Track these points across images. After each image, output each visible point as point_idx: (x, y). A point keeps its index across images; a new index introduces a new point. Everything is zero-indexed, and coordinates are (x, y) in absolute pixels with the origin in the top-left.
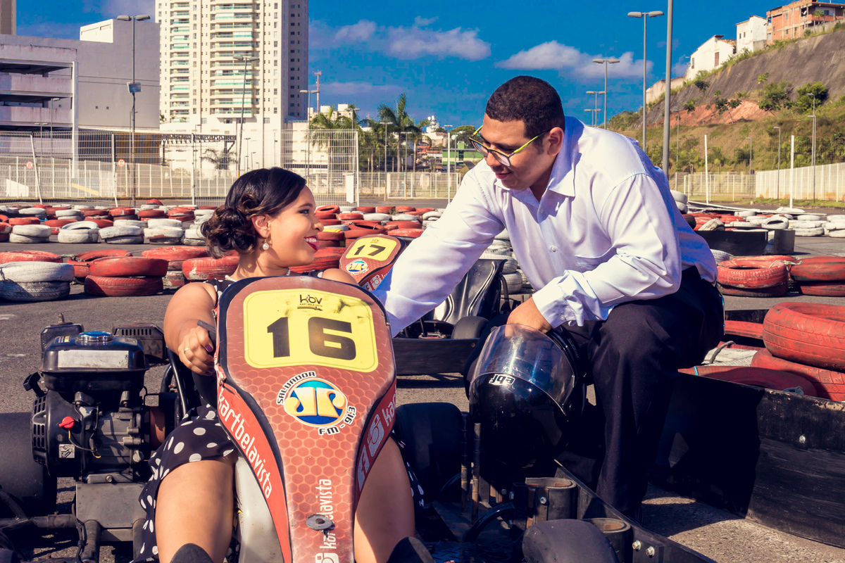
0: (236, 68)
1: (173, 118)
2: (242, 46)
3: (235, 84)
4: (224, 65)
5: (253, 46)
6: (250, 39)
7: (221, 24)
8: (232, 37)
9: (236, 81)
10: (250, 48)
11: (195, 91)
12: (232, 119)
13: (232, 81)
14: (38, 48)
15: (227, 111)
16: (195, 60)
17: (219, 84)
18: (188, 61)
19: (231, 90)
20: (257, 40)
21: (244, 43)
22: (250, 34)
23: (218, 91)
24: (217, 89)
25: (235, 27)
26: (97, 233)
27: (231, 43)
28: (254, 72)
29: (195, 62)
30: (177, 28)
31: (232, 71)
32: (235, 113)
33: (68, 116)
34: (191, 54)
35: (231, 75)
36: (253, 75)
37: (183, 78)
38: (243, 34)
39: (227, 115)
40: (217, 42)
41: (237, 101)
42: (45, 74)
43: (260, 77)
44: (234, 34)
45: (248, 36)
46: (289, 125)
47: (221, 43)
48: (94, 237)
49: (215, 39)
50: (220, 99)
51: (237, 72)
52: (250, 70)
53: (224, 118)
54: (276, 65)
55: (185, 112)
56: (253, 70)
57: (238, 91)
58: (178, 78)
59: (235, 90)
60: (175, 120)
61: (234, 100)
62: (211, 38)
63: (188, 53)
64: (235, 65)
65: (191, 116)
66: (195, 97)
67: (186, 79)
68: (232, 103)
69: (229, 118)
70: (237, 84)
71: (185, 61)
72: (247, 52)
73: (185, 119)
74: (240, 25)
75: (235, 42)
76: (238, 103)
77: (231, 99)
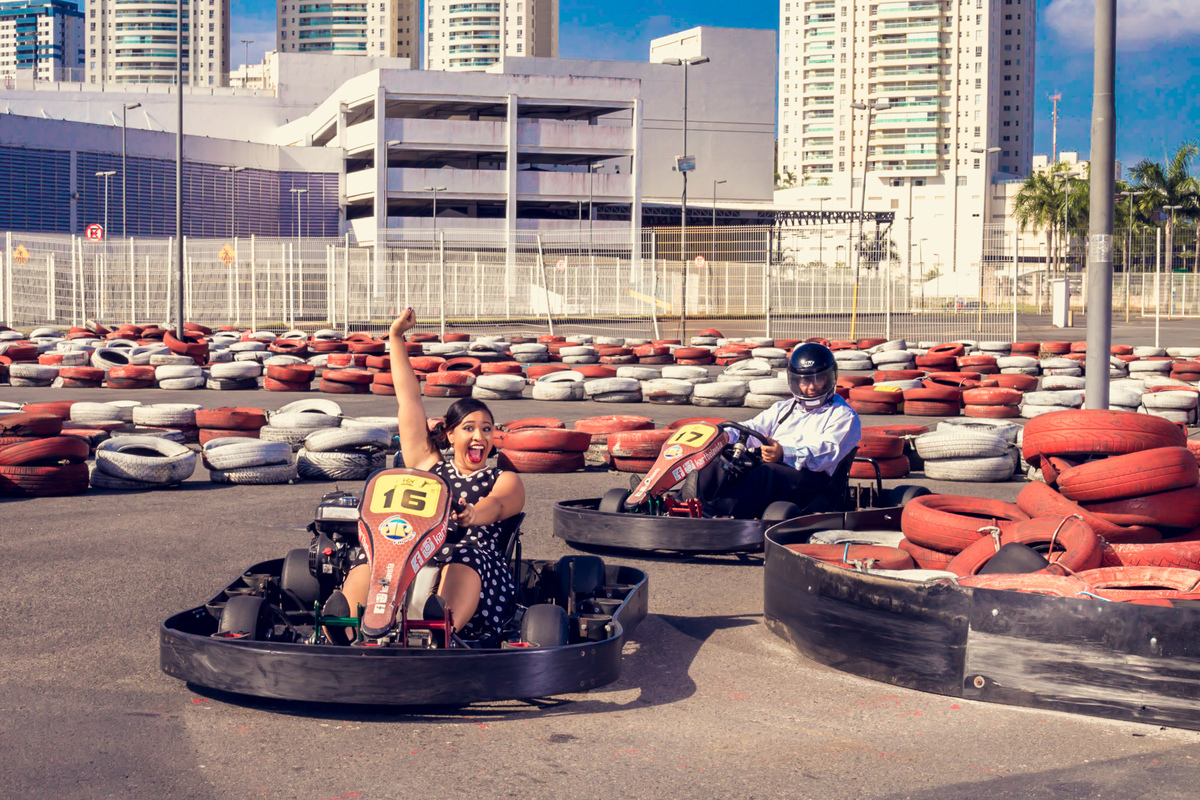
0: (910, 94)
1: (807, 179)
2: (923, 56)
3: (909, 120)
4: (892, 90)
5: (940, 57)
6: (936, 44)
7: (887, 21)
8: (905, 41)
9: (910, 116)
10: (935, 60)
11: (843, 133)
12: (903, 178)
13: (904, 116)
14: (580, 79)
15: (895, 167)
16: (843, 81)
17: (882, 121)
18: (832, 83)
19: (903, 130)
20: (948, 46)
21: (926, 52)
22: (936, 36)
23: (881, 134)
24: (879, 130)
25: (910, 25)
26: (582, 387)
27: (904, 51)
28: (942, 99)
29: (843, 86)
30: (815, 30)
31: (904, 98)
32: (908, 168)
33: (626, 186)
34: (837, 72)
35: (903, 105)
36: (940, 106)
37: (824, 111)
38: (924, 36)
39: (895, 173)
40: (881, 52)
41: (913, 148)
42: (593, 119)
43: (951, 108)
44: (909, 37)
45: (932, 39)
46: (999, 187)
47: (886, 52)
48: (578, 392)
49: (878, 47)
50: (885, 147)
51: (913, 100)
52: (935, 97)
53: (891, 178)
54: (978, 86)
55: (827, 168)
56: (940, 96)
57: (914, 132)
58: (816, 111)
59: (910, 130)
60: (808, 181)
61: (907, 148)
62: (870, 45)
63: (832, 70)
64: (909, 89)
65: (835, 176)
66: (842, 143)
67: (828, 113)
68: (903, 152)
69: (899, 178)
70: (913, 120)
71: (827, 84)
72: (930, 66)
73: (826, 179)
74: (920, 22)
75: (911, 51)
76: (913, 151)
77: (903, 146)
